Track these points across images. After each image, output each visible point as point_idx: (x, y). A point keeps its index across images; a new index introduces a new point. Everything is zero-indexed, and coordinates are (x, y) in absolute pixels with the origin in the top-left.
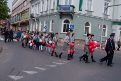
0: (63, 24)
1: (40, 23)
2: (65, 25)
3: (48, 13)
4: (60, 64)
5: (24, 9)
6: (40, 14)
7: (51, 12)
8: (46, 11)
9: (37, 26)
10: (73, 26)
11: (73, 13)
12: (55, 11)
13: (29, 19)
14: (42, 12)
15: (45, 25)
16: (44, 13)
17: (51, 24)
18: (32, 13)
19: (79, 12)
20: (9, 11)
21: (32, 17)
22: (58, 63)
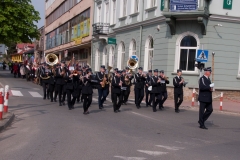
0: (179, 49)
1: (120, 48)
2: (183, 52)
3: (139, 19)
4: (157, 153)
5: (77, 10)
6: (118, 25)
7: (146, 17)
8: (134, 16)
9: (111, 55)
10: (206, 52)
11: (207, 16)
12: (158, 13)
13: (90, 38)
14: (123, 19)
15: (131, 54)
16: (129, 22)
17: (147, 49)
18: (98, 21)
19: (223, 12)
20: (37, 18)
21: (97, 32)
22: (150, 153)
